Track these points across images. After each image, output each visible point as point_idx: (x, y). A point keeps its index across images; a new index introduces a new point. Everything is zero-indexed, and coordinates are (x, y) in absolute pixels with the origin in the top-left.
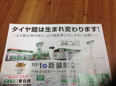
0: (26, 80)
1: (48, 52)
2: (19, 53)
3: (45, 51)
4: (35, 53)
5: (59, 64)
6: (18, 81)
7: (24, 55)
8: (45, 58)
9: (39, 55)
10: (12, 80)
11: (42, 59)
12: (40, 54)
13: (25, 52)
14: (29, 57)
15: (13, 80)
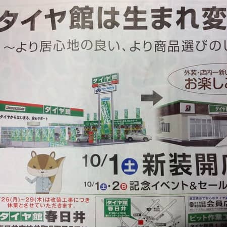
0: (69, 213)
1: (138, 116)
2: (33, 118)
3: (126, 111)
4: (92, 119)
5: (181, 159)
6: (45, 217)
7: (53, 124)
8: (128, 136)
9: (106, 126)
10: (23, 213)
11: (118, 140)
12: (109, 123)
13: (53, 113)
14: (69, 133)
15: (28, 213)
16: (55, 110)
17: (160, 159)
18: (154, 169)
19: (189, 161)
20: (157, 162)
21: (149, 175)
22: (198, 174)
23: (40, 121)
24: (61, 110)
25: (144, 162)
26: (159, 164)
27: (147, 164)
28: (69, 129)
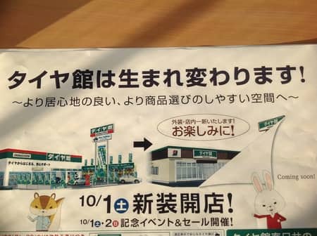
2: (37, 164)
7: (55, 170)
9: (101, 170)
16: (57, 157)
17: (148, 198)
18: (143, 207)
19: (175, 201)
20: (146, 201)
21: (139, 213)
22: (182, 212)
23: (44, 166)
24: (62, 156)
25: (134, 201)
26: (148, 204)
27: (136, 203)
28: (69, 173)
